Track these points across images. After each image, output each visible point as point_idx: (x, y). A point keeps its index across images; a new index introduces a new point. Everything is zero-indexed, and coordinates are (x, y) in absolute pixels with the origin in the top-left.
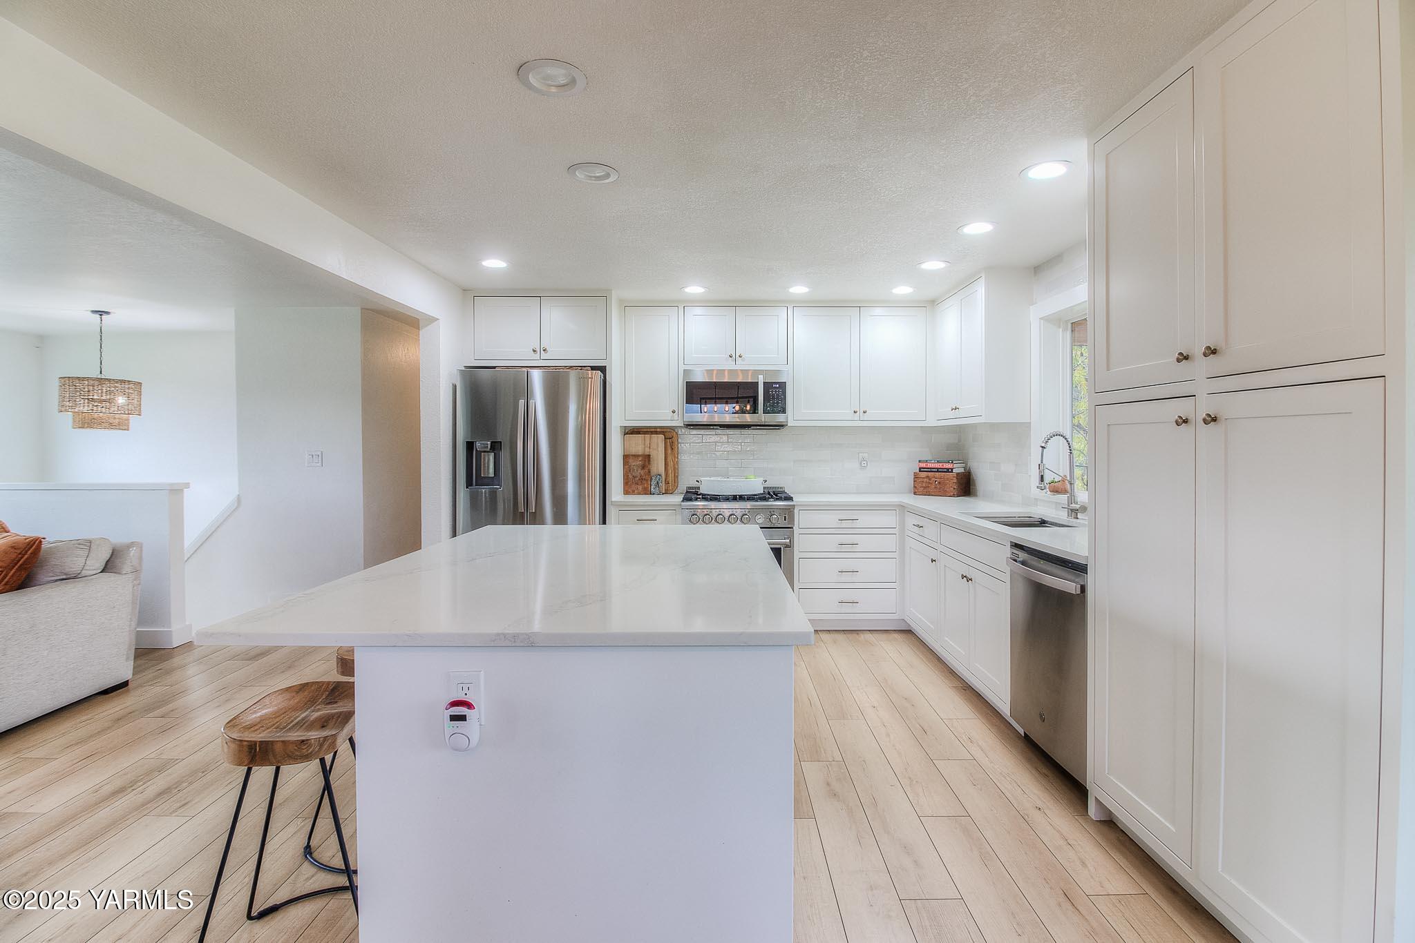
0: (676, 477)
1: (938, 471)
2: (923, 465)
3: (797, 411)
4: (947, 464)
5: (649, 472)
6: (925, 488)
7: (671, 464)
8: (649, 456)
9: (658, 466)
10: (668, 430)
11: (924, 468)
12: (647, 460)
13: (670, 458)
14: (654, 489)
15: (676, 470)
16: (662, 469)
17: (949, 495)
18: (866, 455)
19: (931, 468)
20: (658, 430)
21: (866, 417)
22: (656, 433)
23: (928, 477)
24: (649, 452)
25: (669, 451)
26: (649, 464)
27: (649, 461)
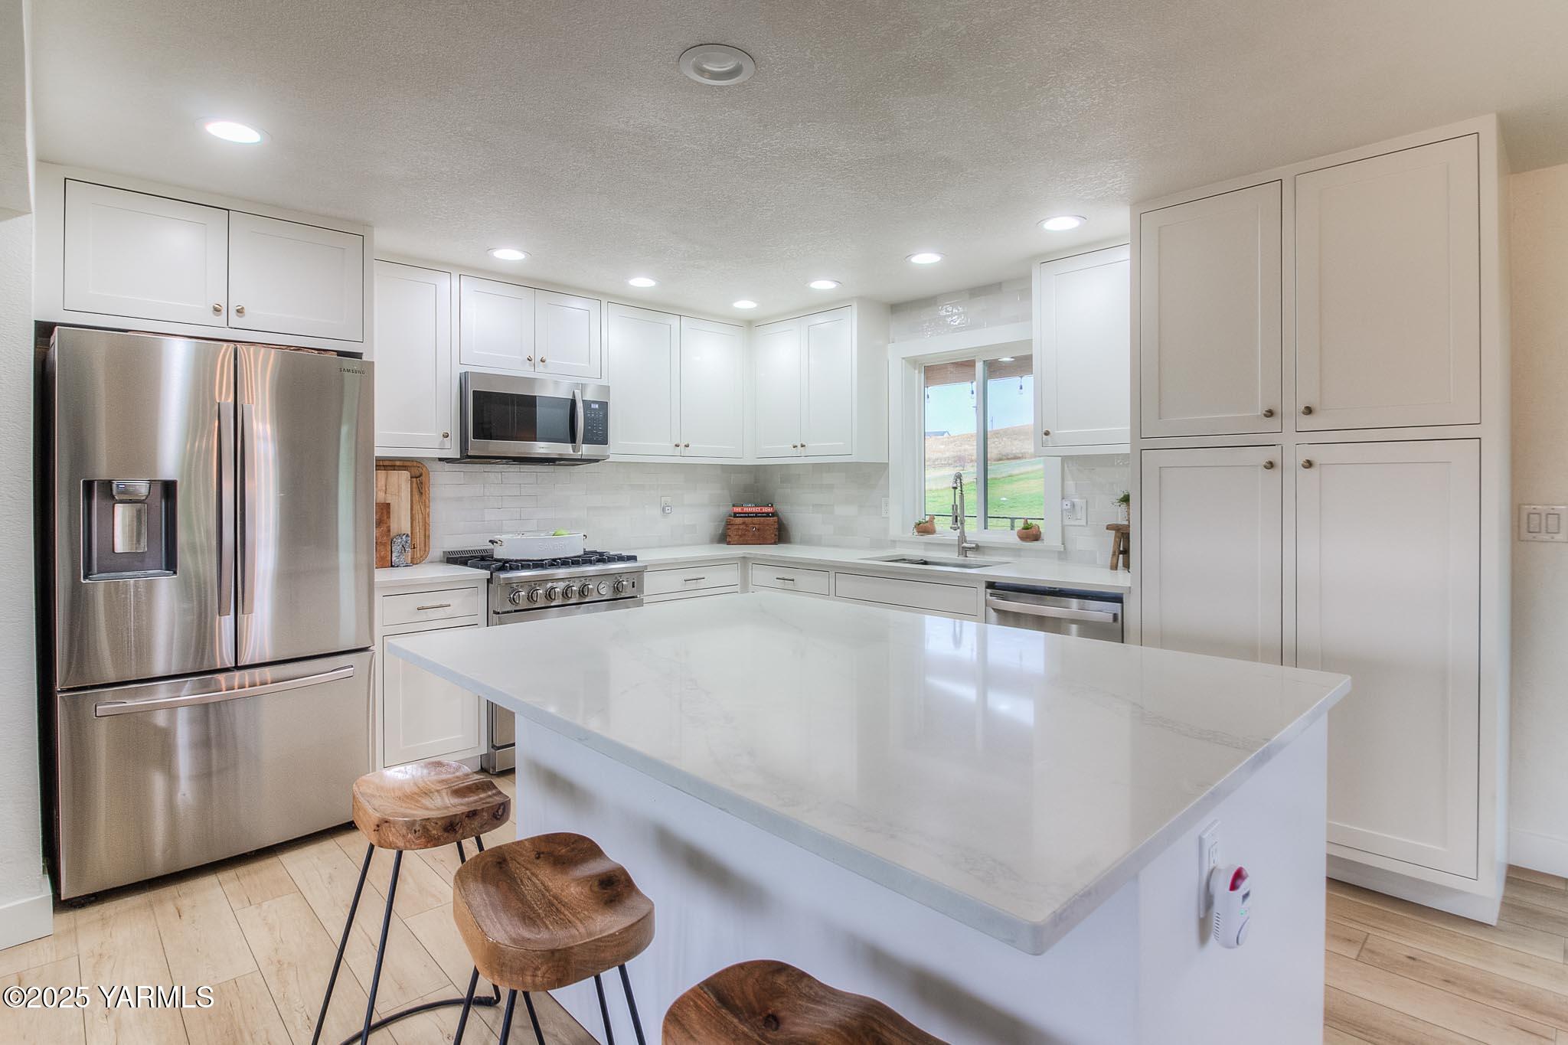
0: (427, 537)
1: (756, 516)
2: (738, 510)
3: (620, 443)
4: (766, 508)
5: (389, 531)
6: (741, 536)
7: (419, 517)
8: (389, 504)
9: (401, 521)
10: (415, 464)
11: (740, 513)
12: (385, 511)
13: (416, 507)
14: (398, 557)
15: (426, 526)
16: (406, 527)
17: (769, 542)
18: (669, 499)
19: (748, 513)
20: (398, 463)
21: (687, 452)
22: (394, 468)
23: (744, 523)
24: (385, 499)
25: (416, 497)
26: (389, 517)
27: (389, 513)
